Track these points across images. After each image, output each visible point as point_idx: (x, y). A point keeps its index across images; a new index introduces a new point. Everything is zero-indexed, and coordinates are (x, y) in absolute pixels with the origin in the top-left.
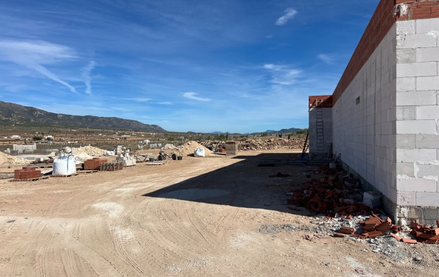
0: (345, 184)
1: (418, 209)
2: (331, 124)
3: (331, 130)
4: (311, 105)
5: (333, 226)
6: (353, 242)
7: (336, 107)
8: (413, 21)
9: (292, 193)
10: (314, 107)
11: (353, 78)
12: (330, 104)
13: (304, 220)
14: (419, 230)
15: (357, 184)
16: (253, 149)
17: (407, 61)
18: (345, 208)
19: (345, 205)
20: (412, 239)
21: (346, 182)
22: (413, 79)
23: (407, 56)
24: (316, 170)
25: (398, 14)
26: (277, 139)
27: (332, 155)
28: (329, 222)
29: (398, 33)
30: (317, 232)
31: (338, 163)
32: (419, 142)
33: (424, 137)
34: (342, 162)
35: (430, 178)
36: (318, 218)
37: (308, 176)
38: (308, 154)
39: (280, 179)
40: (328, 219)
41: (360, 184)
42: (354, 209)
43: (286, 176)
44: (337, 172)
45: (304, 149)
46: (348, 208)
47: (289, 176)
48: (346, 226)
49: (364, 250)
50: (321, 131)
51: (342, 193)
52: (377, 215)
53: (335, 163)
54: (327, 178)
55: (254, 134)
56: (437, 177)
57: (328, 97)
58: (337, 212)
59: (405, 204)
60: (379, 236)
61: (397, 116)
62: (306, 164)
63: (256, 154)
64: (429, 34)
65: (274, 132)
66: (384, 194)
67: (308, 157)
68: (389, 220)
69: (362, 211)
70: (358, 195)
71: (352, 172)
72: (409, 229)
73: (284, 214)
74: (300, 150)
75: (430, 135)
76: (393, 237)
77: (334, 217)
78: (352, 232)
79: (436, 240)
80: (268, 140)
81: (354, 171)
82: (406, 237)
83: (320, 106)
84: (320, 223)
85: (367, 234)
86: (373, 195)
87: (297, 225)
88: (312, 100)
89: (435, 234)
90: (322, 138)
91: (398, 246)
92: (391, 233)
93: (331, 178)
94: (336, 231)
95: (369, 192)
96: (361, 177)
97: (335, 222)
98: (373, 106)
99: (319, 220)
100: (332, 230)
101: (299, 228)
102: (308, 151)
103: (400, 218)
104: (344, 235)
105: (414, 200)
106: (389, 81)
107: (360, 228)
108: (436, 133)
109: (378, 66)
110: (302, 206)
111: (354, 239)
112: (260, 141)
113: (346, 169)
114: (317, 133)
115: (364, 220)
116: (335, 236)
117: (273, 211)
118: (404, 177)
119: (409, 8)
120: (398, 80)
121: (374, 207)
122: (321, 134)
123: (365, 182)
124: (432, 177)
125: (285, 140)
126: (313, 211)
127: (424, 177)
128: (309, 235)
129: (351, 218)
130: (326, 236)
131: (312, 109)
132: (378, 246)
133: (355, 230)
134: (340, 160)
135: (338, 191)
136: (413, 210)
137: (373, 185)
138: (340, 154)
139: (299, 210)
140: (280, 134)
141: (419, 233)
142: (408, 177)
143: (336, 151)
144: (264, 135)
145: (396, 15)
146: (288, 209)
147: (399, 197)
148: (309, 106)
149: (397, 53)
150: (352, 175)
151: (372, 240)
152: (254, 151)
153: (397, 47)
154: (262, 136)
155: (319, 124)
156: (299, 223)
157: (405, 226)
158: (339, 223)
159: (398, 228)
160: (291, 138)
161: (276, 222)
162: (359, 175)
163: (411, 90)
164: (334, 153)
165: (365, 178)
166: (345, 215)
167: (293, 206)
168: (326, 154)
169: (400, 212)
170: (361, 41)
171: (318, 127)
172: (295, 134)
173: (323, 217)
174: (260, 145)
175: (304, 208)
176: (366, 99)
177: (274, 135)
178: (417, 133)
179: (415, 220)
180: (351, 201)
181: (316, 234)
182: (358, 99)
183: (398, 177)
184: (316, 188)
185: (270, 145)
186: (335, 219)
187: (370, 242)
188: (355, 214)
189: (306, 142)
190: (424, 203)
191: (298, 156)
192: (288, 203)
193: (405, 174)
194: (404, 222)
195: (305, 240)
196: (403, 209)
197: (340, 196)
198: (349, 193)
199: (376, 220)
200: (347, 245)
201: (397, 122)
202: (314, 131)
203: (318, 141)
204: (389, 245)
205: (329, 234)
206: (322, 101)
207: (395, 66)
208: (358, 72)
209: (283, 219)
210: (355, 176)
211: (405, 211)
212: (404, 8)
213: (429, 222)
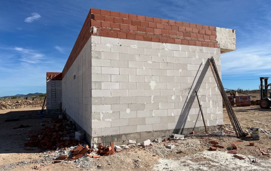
0: (66, 128)
1: (103, 138)
2: (61, 91)
3: (61, 94)
4: (48, 78)
5: (54, 156)
6: (65, 164)
7: (64, 80)
8: (100, 37)
9: (29, 139)
10: (50, 79)
11: (72, 64)
12: (60, 78)
13: (35, 156)
14: (102, 149)
15: (74, 127)
16: (3, 108)
17: (97, 58)
18: (64, 143)
19: (64, 141)
20: (98, 155)
21: (67, 127)
22: (100, 68)
23: (97, 55)
24: (49, 120)
25: (92, 32)
26: (24, 100)
27: (61, 110)
28: (52, 154)
29: (92, 42)
30: (43, 163)
31: (64, 114)
32: (103, 101)
33: (105, 98)
34: (67, 114)
35: (108, 120)
36: (45, 153)
37: (43, 125)
38: (45, 110)
39: (22, 129)
40: (52, 152)
41: (75, 127)
42: (68, 143)
43: (28, 126)
44: (63, 121)
45: (43, 107)
46: (65, 143)
47: (29, 126)
48: (63, 154)
49: (72, 167)
50: (54, 95)
51: (63, 134)
52: (82, 144)
53: (62, 115)
54: (55, 125)
55: (5, 97)
56: (111, 119)
57: (59, 74)
58: (59, 146)
59: (96, 135)
60: (81, 157)
61: (92, 87)
62: (43, 117)
63: (5, 112)
64: (107, 45)
65: (22, 96)
66: (86, 131)
67: (46, 112)
68: (87, 147)
69: (73, 143)
70: (73, 134)
71: (71, 120)
72: (97, 150)
73: (20, 154)
74: (41, 108)
75: (108, 98)
76: (88, 156)
77: (56, 150)
78: (66, 158)
79: (109, 154)
80: (16, 102)
81: (73, 119)
82: (95, 155)
83: (54, 79)
84: (46, 156)
85: (74, 157)
86: (80, 133)
87: (29, 160)
88: (49, 75)
89: (109, 150)
90: (55, 99)
91: (90, 161)
92: (88, 154)
93: (58, 125)
94: (56, 159)
95: (79, 131)
96: (76, 123)
97: (56, 154)
98: (82, 81)
99: (46, 154)
100: (53, 159)
101: (30, 162)
102: (45, 108)
103: (93, 144)
104: (60, 160)
105: (101, 133)
106: (89, 68)
107: (71, 155)
108: (110, 96)
109: (84, 59)
110: (35, 146)
111: (67, 162)
112: (9, 102)
113: (69, 119)
114: (52, 96)
115: (74, 149)
116: (55, 162)
117: (11, 154)
118: (96, 120)
119: (97, 30)
120: (92, 67)
121: (81, 140)
122: (54, 97)
123: (78, 125)
124: (109, 119)
125: (30, 101)
126: (42, 149)
127: (105, 120)
128: (37, 166)
129: (67, 149)
130: (49, 164)
131: (48, 81)
132: (80, 163)
133: (68, 156)
134: (66, 113)
135: (60, 133)
136: (100, 138)
137: (81, 127)
138: (66, 109)
139: (33, 150)
140: (26, 97)
141: (101, 151)
142: (97, 121)
143: (64, 107)
144: (14, 98)
145: (91, 33)
146: (24, 151)
147: (93, 132)
148: (47, 78)
149: (92, 53)
150: (71, 122)
151: (77, 160)
152: (4, 110)
153: (92, 50)
154: (12, 99)
155: (53, 90)
156: (31, 159)
157: (96, 148)
158: (59, 153)
159: (91, 150)
160: (35, 100)
161: (12, 161)
162: (75, 122)
163: (99, 73)
164: (62, 108)
165: (78, 123)
166: (63, 148)
167: (28, 148)
168: (58, 110)
169: (93, 141)
170: (76, 43)
171: (53, 93)
172: (38, 97)
173: (49, 151)
174: (10, 105)
175: (37, 148)
176: (79, 77)
177: (22, 98)
178: (102, 96)
179: (101, 144)
180: (68, 138)
181: (42, 164)
182: (75, 76)
183: (93, 121)
184: (48, 133)
185: (17, 105)
186: (57, 151)
187: (75, 162)
188: (69, 146)
189: (44, 102)
190: (105, 134)
191: (39, 112)
192: (25, 146)
193: (96, 119)
194: (95, 146)
195: (34, 169)
196: (95, 139)
197: (61, 136)
198: (67, 133)
199: (80, 147)
200: (61, 167)
201: (92, 90)
202: (50, 95)
203: (53, 102)
204: (85, 161)
205: (51, 162)
206: (55, 76)
207: (91, 60)
208: (74, 61)
209: (19, 158)
210: (73, 122)
211: (96, 139)
212: (95, 29)
213: (107, 144)
